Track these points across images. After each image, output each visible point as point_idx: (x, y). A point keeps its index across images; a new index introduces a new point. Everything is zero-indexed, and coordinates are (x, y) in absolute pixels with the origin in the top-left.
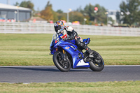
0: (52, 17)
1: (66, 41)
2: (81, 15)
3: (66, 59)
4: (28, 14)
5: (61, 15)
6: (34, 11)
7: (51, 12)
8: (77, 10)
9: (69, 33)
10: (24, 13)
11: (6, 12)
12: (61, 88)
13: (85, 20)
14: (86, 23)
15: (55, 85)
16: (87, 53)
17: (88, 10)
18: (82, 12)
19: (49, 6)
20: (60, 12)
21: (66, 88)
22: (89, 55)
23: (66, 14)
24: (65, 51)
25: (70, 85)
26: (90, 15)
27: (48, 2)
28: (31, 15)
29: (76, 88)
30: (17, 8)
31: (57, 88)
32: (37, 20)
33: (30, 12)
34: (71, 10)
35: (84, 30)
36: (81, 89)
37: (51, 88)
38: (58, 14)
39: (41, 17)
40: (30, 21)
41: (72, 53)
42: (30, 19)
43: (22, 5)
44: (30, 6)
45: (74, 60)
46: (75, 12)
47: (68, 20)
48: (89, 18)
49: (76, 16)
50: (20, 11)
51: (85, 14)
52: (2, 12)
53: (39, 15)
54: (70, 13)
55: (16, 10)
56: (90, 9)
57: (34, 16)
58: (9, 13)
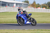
0: (35, 6)
1: (22, 14)
2: (46, 5)
3: (22, 21)
4: (27, 5)
5: (39, 5)
6: (29, 4)
7: (35, 4)
8: (45, 4)
9: (23, 11)
10: (26, 5)
11: (19, 4)
12: (39, 31)
13: (47, 7)
14: (48, 8)
15: (36, 30)
16: (30, 19)
17: (48, 4)
18: (46, 4)
19: (34, 2)
20: (38, 4)
21: (40, 31)
22: (31, 19)
23: (41, 5)
24: (22, 18)
25: (42, 30)
26: (49, 5)
27: (34, 1)
28: (28, 5)
29: (44, 31)
30: (23, 3)
31: (37, 31)
32: (30, 7)
33: (28, 4)
34: (42, 4)
35: (47, 11)
36: (46, 32)
37: (35, 31)
38: (38, 5)
39: (31, 6)
40: (28, 8)
41: (24, 19)
42: (27, 7)
43: (25, 2)
44: (27, 2)
45: (25, 21)
46: (44, 4)
47: (41, 7)
48: (49, 6)
49: (44, 6)
50: (24, 4)
51: (47, 5)
52: (18, 4)
53: (31, 5)
54: (42, 5)
55: (23, 4)
56: (49, 3)
57: (29, 6)
58: (20, 5)
